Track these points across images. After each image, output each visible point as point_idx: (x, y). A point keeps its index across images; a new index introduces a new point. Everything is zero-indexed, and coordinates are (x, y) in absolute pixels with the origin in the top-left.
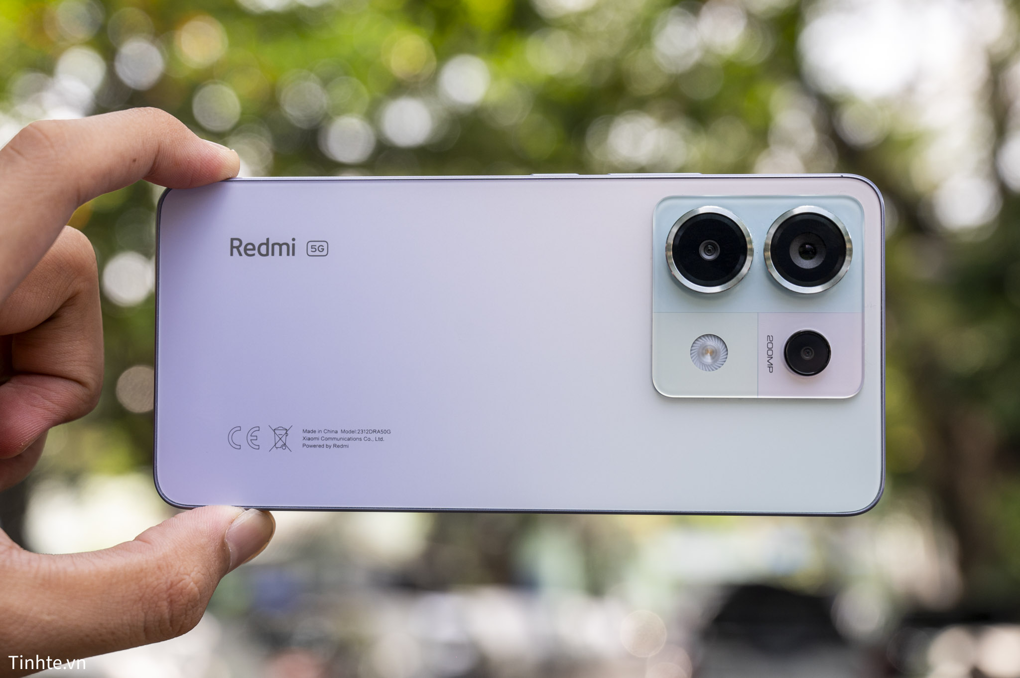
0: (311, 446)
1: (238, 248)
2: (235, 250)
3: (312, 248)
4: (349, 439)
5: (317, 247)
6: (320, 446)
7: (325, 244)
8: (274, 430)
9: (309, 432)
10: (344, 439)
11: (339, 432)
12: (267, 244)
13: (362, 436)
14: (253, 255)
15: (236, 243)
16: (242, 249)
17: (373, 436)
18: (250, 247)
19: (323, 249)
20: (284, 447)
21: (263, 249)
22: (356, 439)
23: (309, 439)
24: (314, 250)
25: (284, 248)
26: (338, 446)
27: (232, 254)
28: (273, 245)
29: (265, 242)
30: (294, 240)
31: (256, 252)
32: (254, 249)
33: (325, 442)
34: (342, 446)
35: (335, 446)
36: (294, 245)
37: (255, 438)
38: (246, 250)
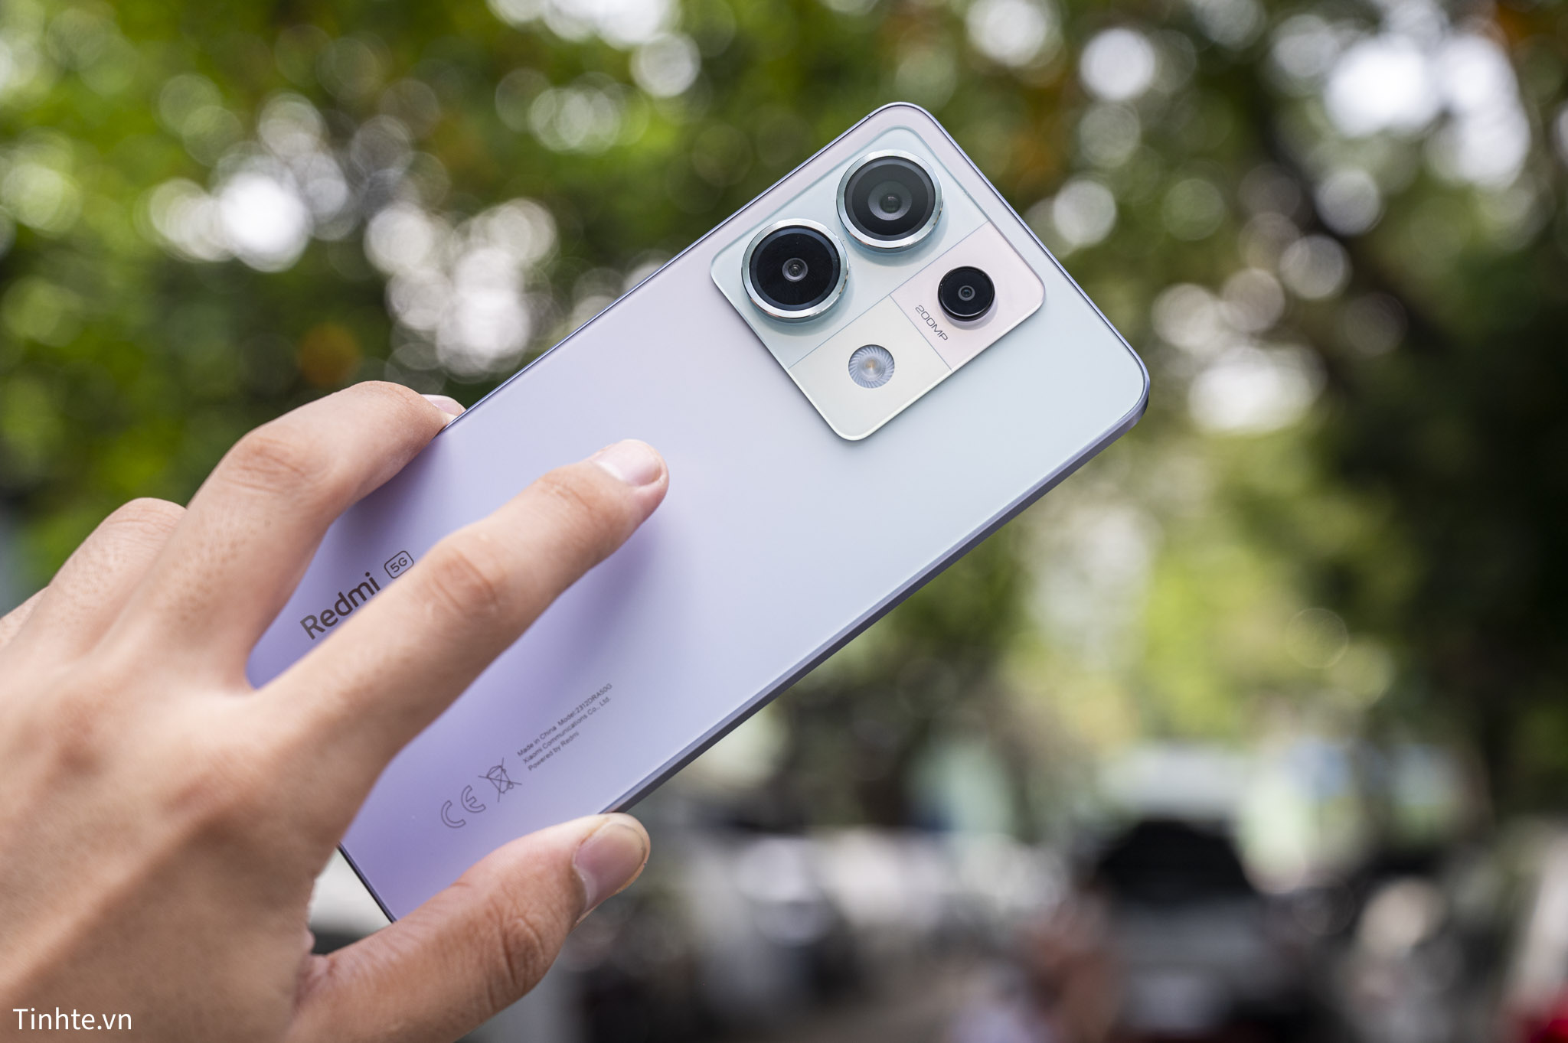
0: (539, 763)
1: (314, 626)
2: (314, 631)
3: (393, 569)
4: (573, 726)
5: (397, 564)
6: (548, 756)
7: (404, 555)
8: (488, 777)
9: (526, 750)
10: (568, 730)
11: (557, 725)
12: (343, 599)
13: (584, 712)
14: (336, 620)
15: (309, 623)
16: (320, 624)
17: (595, 704)
18: (327, 615)
19: (406, 561)
20: (511, 786)
21: (343, 607)
22: (580, 720)
23: (531, 757)
24: (396, 569)
25: (364, 590)
26: (568, 741)
27: (313, 637)
28: (350, 595)
29: (339, 598)
30: (368, 574)
31: (337, 615)
32: (332, 614)
33: (550, 748)
34: (572, 737)
35: (563, 743)
36: (372, 580)
37: (473, 800)
38: (324, 622)
